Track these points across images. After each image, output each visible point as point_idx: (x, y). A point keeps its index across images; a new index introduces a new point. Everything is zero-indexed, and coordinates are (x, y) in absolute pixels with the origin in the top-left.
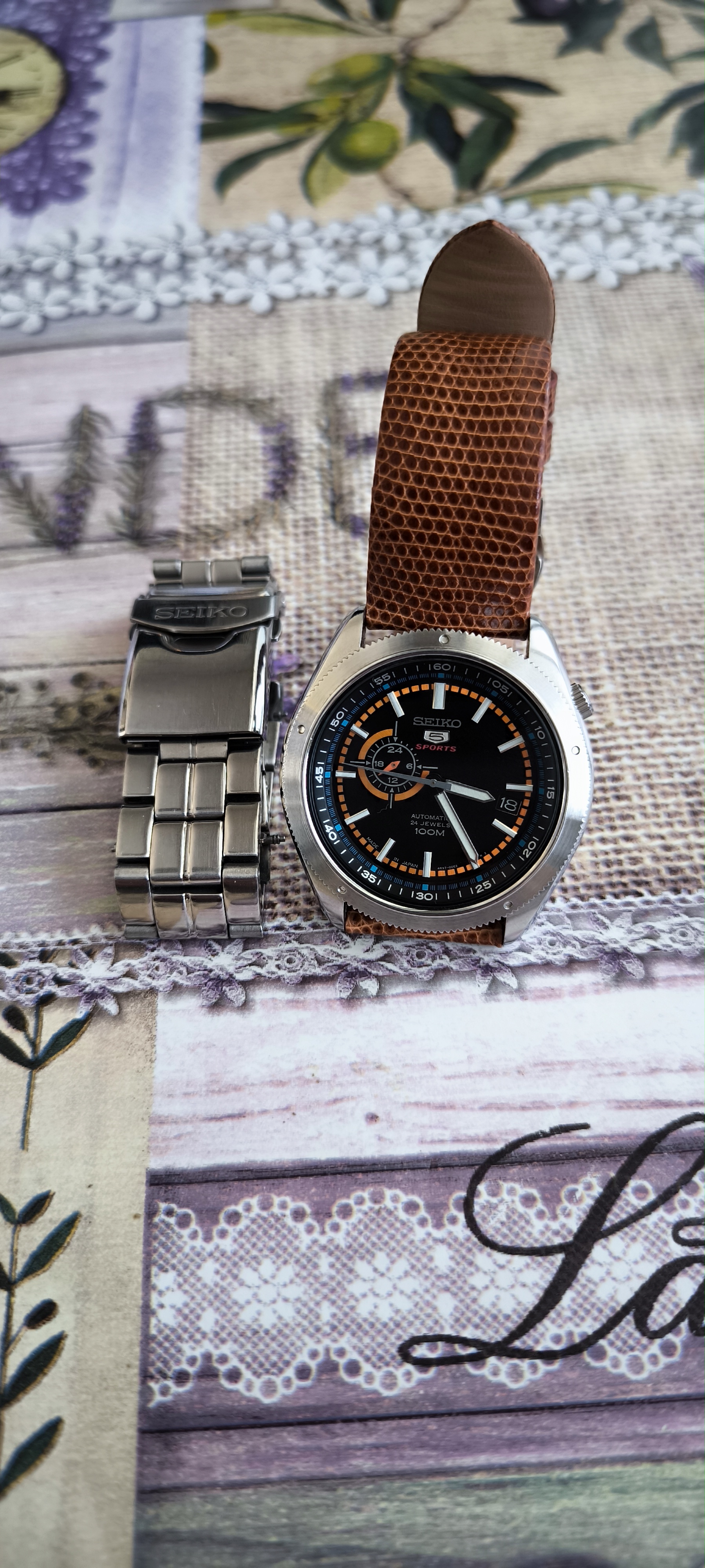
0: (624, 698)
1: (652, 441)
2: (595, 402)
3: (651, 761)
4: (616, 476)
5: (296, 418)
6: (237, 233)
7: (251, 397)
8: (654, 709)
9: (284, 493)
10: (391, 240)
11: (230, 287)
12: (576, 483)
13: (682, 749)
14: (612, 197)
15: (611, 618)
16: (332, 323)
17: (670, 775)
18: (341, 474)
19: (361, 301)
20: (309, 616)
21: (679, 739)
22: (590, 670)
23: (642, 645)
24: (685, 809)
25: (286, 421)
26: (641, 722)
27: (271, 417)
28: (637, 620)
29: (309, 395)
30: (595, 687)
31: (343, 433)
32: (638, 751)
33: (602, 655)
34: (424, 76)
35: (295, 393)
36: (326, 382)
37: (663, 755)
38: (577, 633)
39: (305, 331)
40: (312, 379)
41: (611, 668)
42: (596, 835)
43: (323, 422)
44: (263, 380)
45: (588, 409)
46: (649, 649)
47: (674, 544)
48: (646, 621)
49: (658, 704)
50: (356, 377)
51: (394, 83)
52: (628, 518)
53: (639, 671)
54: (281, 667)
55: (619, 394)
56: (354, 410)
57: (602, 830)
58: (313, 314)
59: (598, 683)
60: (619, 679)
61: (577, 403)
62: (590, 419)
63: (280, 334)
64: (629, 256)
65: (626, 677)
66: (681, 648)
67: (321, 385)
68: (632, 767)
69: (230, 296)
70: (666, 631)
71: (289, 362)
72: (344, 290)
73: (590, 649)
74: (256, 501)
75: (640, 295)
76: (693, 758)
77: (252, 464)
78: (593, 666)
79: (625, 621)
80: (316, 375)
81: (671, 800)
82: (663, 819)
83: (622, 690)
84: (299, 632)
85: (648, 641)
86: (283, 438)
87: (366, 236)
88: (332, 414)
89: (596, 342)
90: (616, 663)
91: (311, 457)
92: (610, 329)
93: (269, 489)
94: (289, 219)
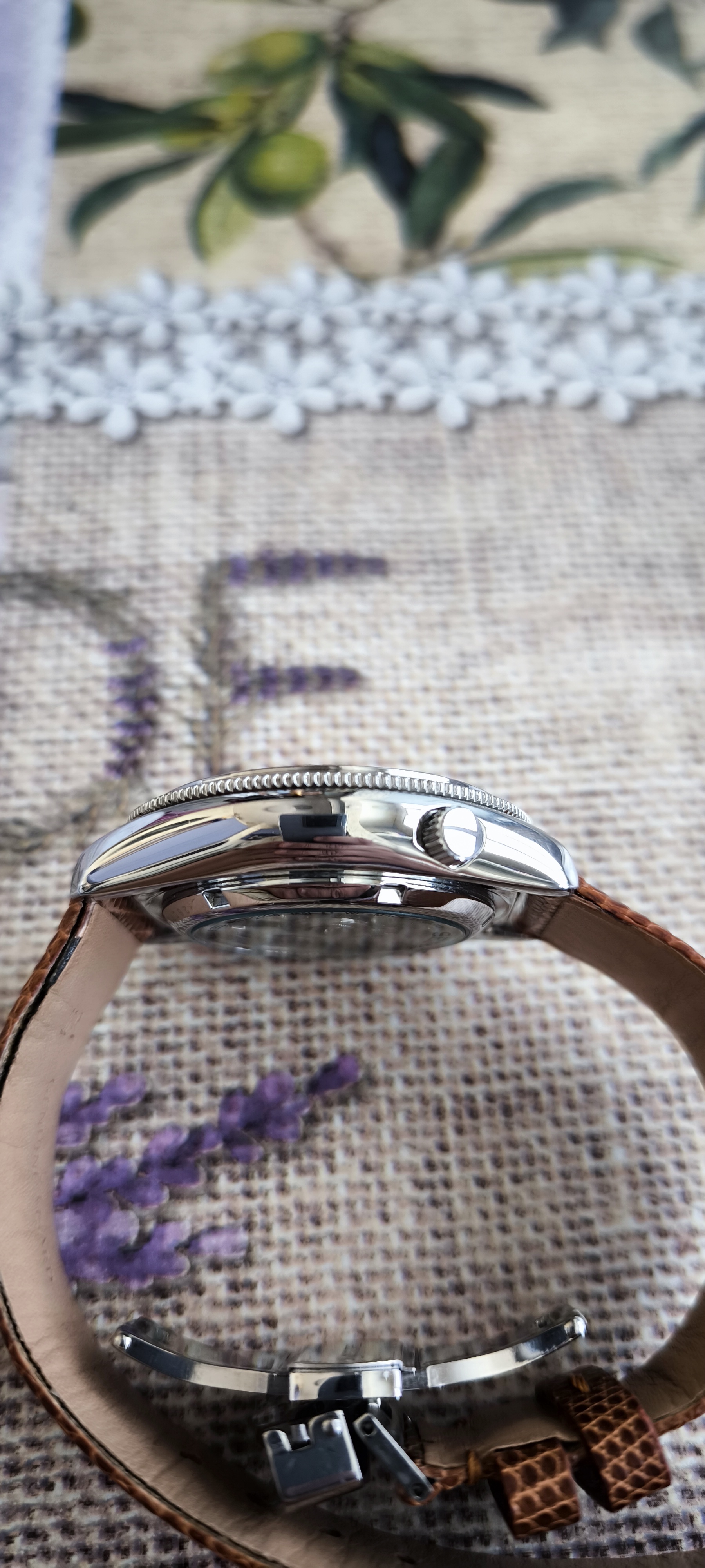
0: (641, 1176)
1: (681, 691)
2: (598, 618)
4: (630, 752)
5: (162, 626)
6: (96, 303)
7: (96, 587)
9: (136, 764)
10: (311, 327)
11: (78, 394)
12: (571, 761)
14: (620, 272)
15: (622, 1020)
16: (221, 461)
18: (223, 733)
19: (263, 426)
20: (163, 1000)
22: (590, 1121)
25: (146, 630)
27: (123, 624)
29: (181, 586)
30: (597, 1154)
31: (229, 656)
33: (609, 1091)
34: (367, 70)
35: (162, 583)
36: (208, 565)
39: (184, 473)
40: (187, 558)
41: (622, 1118)
43: (200, 636)
44: (117, 557)
45: (588, 629)
50: (251, 557)
51: (324, 77)
52: (646, 831)
54: (115, 1099)
55: (632, 605)
56: (246, 616)
58: (195, 445)
59: (600, 1145)
60: (634, 1139)
61: (573, 618)
62: (591, 649)
63: (146, 476)
64: (643, 371)
65: (643, 1134)
67: (201, 570)
69: (77, 409)
71: (156, 527)
72: (242, 405)
73: (591, 1079)
74: (94, 777)
75: (660, 435)
77: (90, 708)
80: (195, 553)
83: (638, 1158)
84: (146, 1031)
86: (138, 662)
87: (277, 317)
88: (213, 623)
89: (600, 514)
90: (631, 1108)
91: (179, 698)
92: (618, 493)
93: (114, 756)
94: (168, 282)
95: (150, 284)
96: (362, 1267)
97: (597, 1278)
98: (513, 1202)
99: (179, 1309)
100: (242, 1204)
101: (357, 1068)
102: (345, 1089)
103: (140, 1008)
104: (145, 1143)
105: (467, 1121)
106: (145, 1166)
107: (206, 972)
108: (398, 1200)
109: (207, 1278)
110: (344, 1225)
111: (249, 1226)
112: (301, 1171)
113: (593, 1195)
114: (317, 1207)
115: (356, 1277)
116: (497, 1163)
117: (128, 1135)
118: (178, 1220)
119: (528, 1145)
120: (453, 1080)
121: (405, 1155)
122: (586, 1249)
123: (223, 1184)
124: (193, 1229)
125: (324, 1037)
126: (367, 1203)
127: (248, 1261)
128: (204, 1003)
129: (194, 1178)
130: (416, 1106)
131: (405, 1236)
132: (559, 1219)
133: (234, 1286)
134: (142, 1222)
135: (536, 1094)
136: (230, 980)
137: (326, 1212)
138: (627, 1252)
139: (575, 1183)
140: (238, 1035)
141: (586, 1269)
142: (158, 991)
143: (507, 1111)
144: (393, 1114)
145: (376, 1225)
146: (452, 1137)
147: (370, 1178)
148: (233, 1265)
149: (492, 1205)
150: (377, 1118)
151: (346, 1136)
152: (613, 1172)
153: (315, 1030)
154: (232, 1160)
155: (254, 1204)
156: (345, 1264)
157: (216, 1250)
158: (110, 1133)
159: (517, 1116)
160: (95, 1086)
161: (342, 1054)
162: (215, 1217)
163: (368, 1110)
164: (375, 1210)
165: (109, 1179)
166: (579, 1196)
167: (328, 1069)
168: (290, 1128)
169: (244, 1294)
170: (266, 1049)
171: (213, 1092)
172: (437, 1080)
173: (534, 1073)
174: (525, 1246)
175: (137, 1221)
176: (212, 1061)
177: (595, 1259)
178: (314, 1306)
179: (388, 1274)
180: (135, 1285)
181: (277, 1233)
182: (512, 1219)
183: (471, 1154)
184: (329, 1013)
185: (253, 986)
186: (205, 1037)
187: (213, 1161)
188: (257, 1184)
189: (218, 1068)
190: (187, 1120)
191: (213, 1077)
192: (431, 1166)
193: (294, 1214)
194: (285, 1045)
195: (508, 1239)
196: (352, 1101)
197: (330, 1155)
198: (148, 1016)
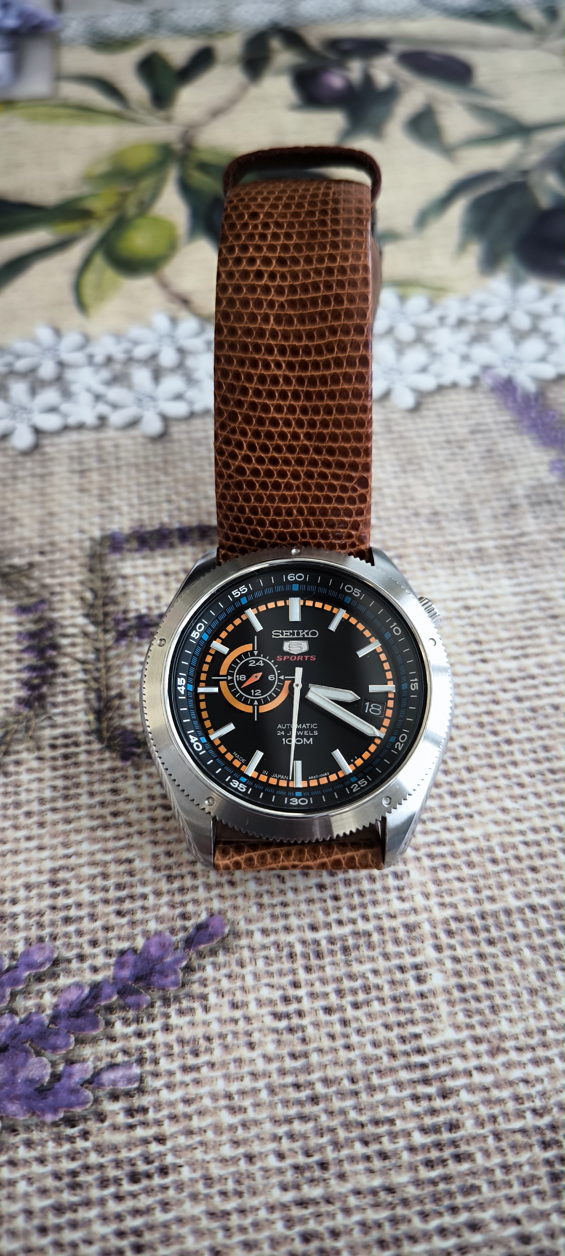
0: (456, 994)
3: (495, 1093)
5: (58, 590)
7: (6, 564)
8: (494, 1009)
10: (168, 357)
13: (532, 1071)
14: (402, 299)
15: (434, 869)
16: (101, 460)
17: (520, 1115)
18: (108, 669)
19: (133, 433)
20: (66, 882)
21: (527, 1056)
22: (413, 953)
23: (473, 910)
24: (542, 1171)
25: (46, 594)
26: (480, 1031)
27: (28, 590)
28: (466, 871)
29: (73, 558)
30: (420, 980)
31: (112, 608)
32: (478, 1078)
33: (426, 928)
34: (204, 167)
35: (57, 556)
36: (93, 540)
37: (511, 1083)
38: (394, 894)
39: (73, 472)
40: (77, 536)
41: (438, 948)
42: (434, 1223)
43: (88, 596)
44: (22, 539)
46: (483, 916)
47: (501, 754)
48: (477, 871)
49: (499, 1001)
51: (173, 174)
53: (473, 950)
54: (30, 966)
56: (124, 577)
57: (440, 1214)
58: (81, 450)
59: (423, 972)
60: (449, 965)
63: (44, 476)
64: (424, 370)
65: (456, 960)
66: (521, 911)
67: (88, 545)
68: (473, 1106)
70: (501, 887)
71: (52, 515)
72: (117, 418)
73: (412, 919)
74: (8, 711)
75: (440, 416)
76: (547, 1085)
78: (417, 945)
79: (452, 874)
80: (83, 532)
81: (524, 1157)
82: (516, 1189)
83: (454, 981)
84: (54, 908)
85: (480, 902)
86: (41, 619)
87: (142, 351)
88: (98, 584)
89: (396, 478)
90: (444, 939)
91: (73, 645)
92: (410, 462)
93: (23, 693)
94: (58, 333)
95: (45, 334)
96: (234, 1087)
97: (426, 1081)
98: (354, 1025)
99: (85, 1135)
100: (135, 1042)
101: (223, 926)
102: (214, 943)
103: (48, 889)
104: (55, 1000)
105: (314, 962)
106: (54, 1019)
107: (99, 857)
108: (260, 1030)
109: (109, 1106)
110: (218, 1054)
111: (141, 1061)
112: (181, 1012)
113: (419, 1014)
114: (195, 1040)
115: (229, 1096)
116: (340, 993)
117: (41, 994)
118: (84, 1061)
119: (363, 976)
120: (300, 928)
121: (265, 993)
122: (417, 1059)
123: (119, 1028)
124: (95, 1068)
125: (196, 902)
126: (235, 1034)
127: (141, 1091)
128: (99, 882)
129: (95, 1025)
130: (273, 952)
131: (268, 1059)
132: (392, 1035)
133: (130, 1112)
134: (54, 1064)
135: (369, 934)
136: (119, 862)
137: (203, 1044)
138: (450, 1058)
139: (404, 1005)
140: (127, 905)
141: (417, 1074)
142: (61, 875)
143: (346, 950)
144: (254, 960)
145: (245, 1053)
146: (302, 975)
147: (238, 1014)
148: (128, 1094)
149: (338, 1028)
150: (242, 964)
151: (217, 981)
152: (434, 993)
153: (188, 897)
154: (124, 1008)
155: (143, 1043)
156: (220, 1086)
157: (114, 1083)
158: (26, 993)
159: (354, 954)
160: (13, 956)
161: (211, 915)
162: (112, 1056)
163: (234, 958)
164: (243, 1039)
165: (25, 1031)
166: (408, 1016)
167: (200, 927)
168: (172, 978)
169: (139, 1117)
170: (150, 915)
171: (108, 954)
172: (288, 929)
173: (366, 918)
174: (366, 1060)
175: (49, 1065)
176: (107, 929)
177: (424, 1066)
178: (196, 1123)
179: (255, 1091)
180: (49, 1118)
181: (164, 1064)
182: (355, 1039)
183: (318, 988)
184: (199, 882)
185: (137, 864)
186: (101, 909)
187: (110, 1009)
188: (146, 1026)
189: (111, 934)
190: (89, 977)
191: (107, 941)
192: (286, 1000)
193: (177, 1049)
194: (164, 910)
195: (352, 1055)
196: (221, 953)
197: (204, 997)
198: (54, 896)
